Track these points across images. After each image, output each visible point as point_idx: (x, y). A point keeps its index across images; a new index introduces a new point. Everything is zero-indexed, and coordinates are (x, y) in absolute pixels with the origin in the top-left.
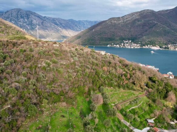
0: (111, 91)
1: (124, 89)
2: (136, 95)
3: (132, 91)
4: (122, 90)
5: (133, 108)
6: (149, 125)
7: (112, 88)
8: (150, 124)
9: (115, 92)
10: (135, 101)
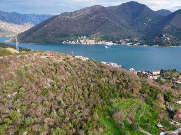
0: (117, 103)
2: (137, 103)
3: (132, 99)
4: (124, 99)
5: (141, 116)
6: (161, 130)
7: (115, 99)
8: (161, 128)
9: (120, 103)
10: (140, 108)
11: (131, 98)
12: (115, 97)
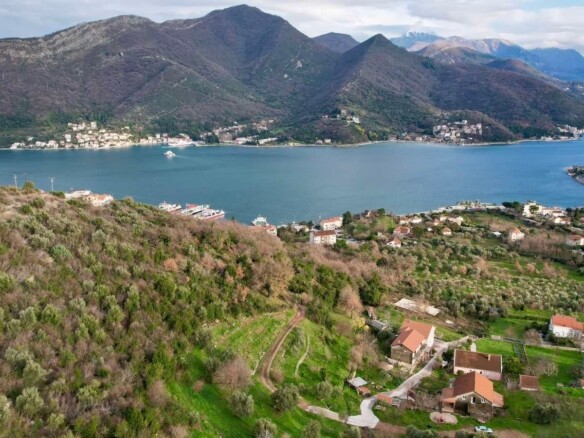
0: (222, 333)
1: (247, 316)
2: (284, 324)
3: (270, 314)
4: (243, 319)
5: (300, 362)
6: (361, 393)
7: (217, 321)
8: (361, 390)
9: (233, 332)
10: (294, 340)
11: (265, 312)
12: (216, 314)
